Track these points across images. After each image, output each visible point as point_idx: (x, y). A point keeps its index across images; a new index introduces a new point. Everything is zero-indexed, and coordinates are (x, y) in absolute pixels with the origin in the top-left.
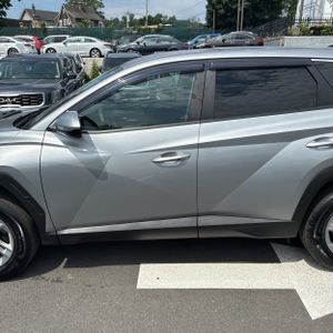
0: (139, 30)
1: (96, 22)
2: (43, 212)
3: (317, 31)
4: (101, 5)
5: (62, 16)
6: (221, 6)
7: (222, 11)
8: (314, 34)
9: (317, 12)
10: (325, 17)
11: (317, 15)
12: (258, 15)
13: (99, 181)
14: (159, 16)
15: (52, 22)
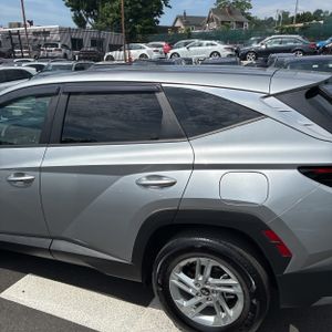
1: (240, 24)
4: (249, 6)
5: (210, 20)
15: (199, 26)
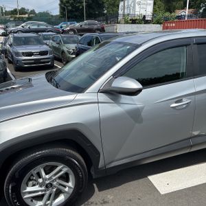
0: (15, 18)
2: (99, 154)
3: (134, 22)
6: (68, 4)
7: (70, 8)
8: (132, 23)
9: (131, 11)
10: (136, 13)
11: (131, 13)
12: (91, 11)
13: (137, 125)
14: (23, 9)
